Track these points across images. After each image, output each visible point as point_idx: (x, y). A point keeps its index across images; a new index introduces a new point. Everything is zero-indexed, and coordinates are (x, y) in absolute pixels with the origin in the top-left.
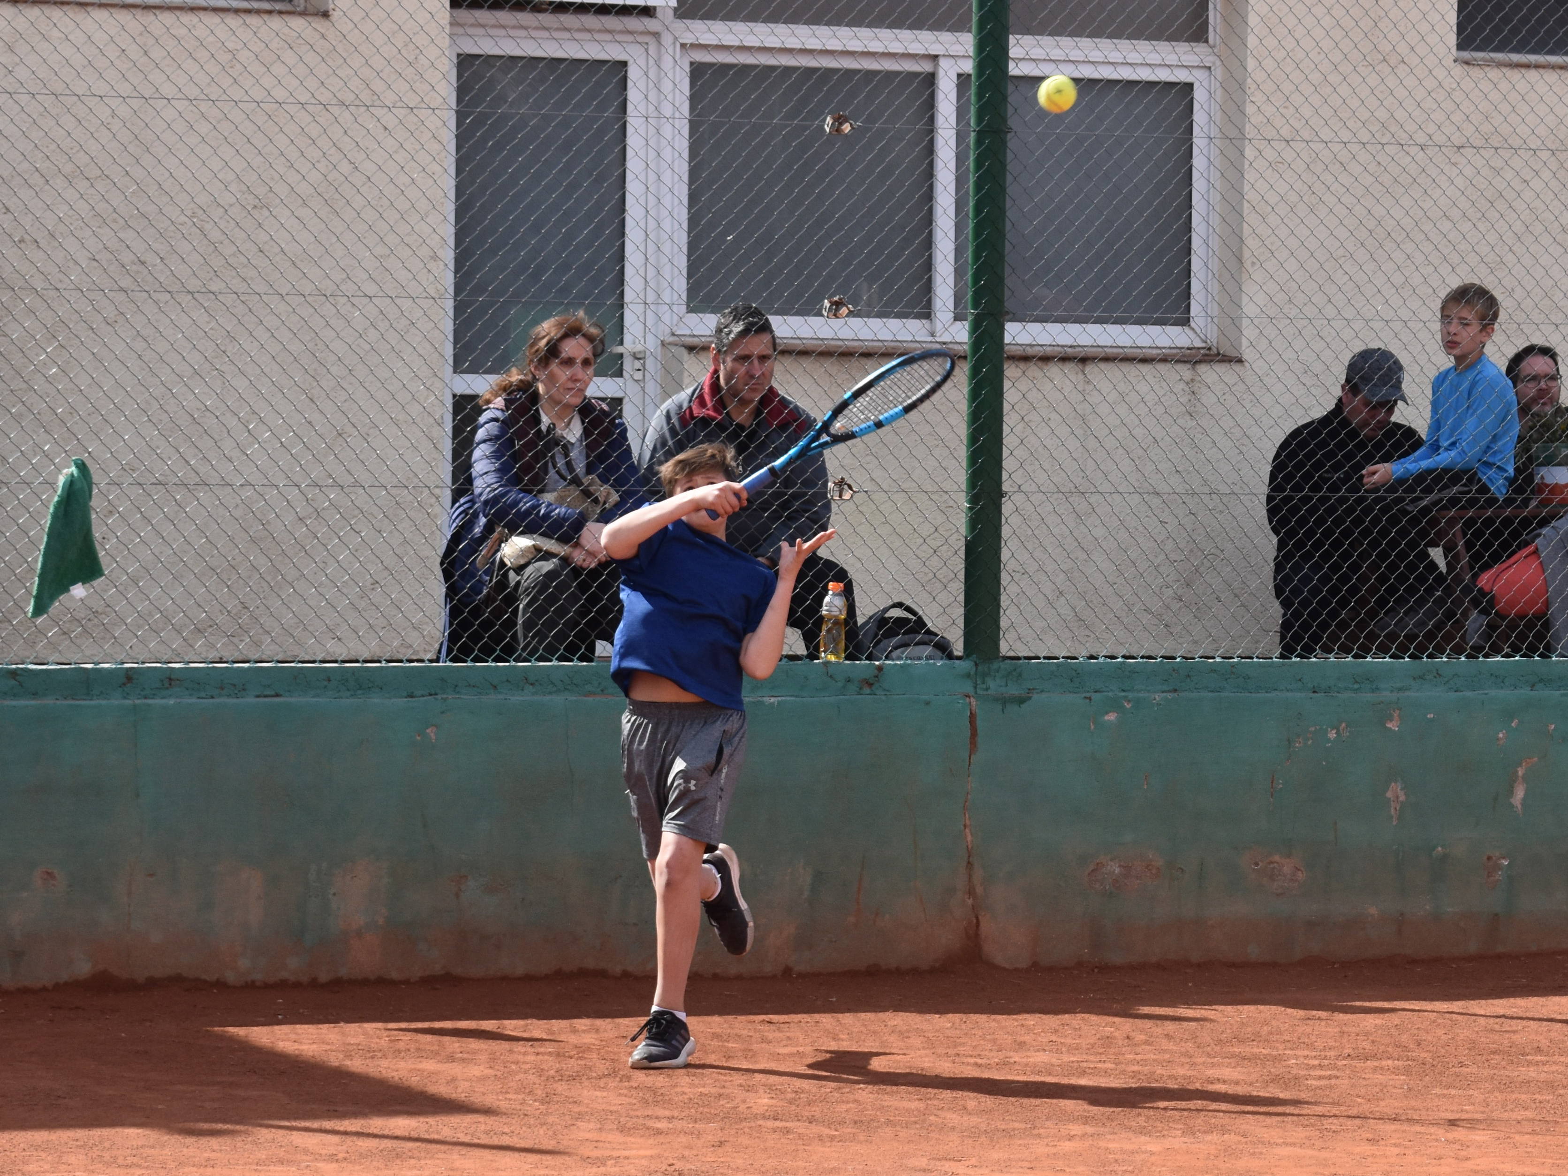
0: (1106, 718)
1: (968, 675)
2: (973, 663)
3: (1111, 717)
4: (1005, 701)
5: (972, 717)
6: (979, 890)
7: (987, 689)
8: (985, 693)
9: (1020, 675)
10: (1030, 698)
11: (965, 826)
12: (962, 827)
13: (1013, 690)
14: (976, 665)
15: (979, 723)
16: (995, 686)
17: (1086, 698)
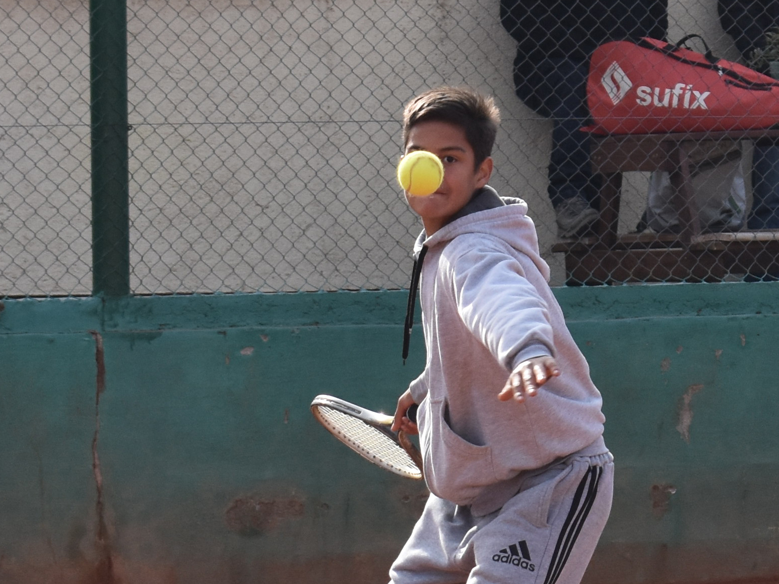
0: (243, 352)
1: (94, 312)
2: (100, 299)
3: (248, 352)
4: (133, 338)
5: (99, 354)
6: (111, 530)
7: (115, 326)
8: (113, 330)
9: (150, 311)
10: (160, 334)
11: (94, 466)
12: (91, 467)
13: (144, 327)
14: (103, 301)
15: (106, 360)
16: (124, 324)
17: (220, 333)
